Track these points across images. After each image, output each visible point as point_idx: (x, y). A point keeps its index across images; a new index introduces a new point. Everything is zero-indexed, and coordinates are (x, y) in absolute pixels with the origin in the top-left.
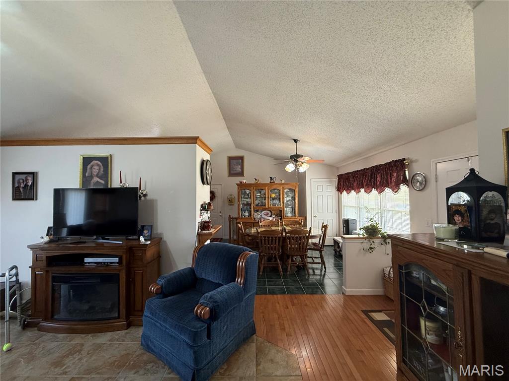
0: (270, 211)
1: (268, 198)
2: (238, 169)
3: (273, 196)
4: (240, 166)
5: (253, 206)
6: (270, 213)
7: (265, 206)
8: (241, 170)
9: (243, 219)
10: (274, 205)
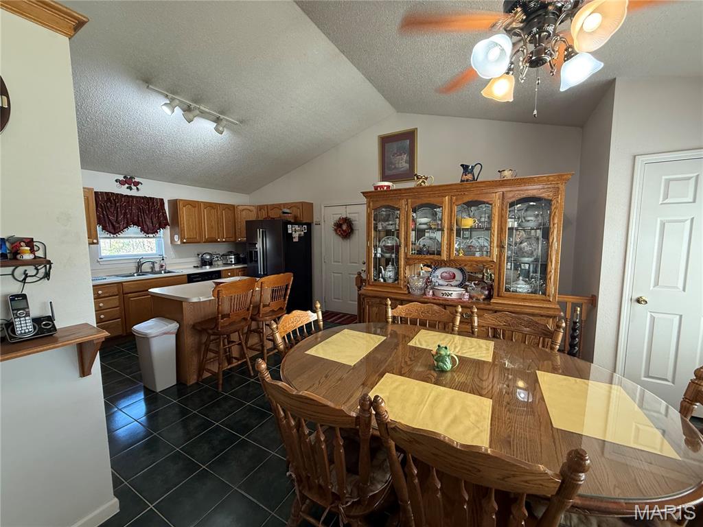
0: (461, 270)
1: (451, 230)
2: (402, 163)
3: (468, 222)
4: (405, 157)
5: (406, 254)
6: (459, 276)
7: (439, 253)
8: (407, 165)
9: (381, 286)
10: (469, 250)
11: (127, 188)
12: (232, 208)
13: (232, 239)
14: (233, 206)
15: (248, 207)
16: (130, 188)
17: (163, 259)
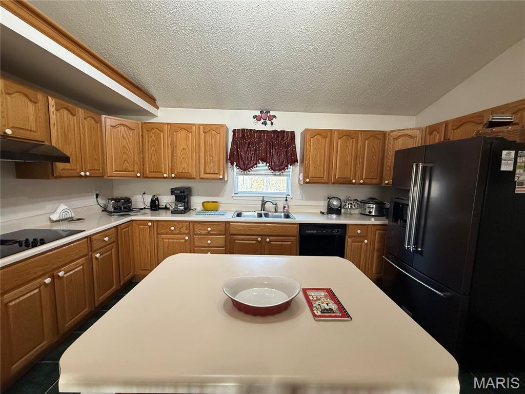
11: (262, 123)
12: (381, 136)
13: (374, 181)
14: (384, 134)
15: (409, 133)
16: (265, 123)
17: (286, 200)
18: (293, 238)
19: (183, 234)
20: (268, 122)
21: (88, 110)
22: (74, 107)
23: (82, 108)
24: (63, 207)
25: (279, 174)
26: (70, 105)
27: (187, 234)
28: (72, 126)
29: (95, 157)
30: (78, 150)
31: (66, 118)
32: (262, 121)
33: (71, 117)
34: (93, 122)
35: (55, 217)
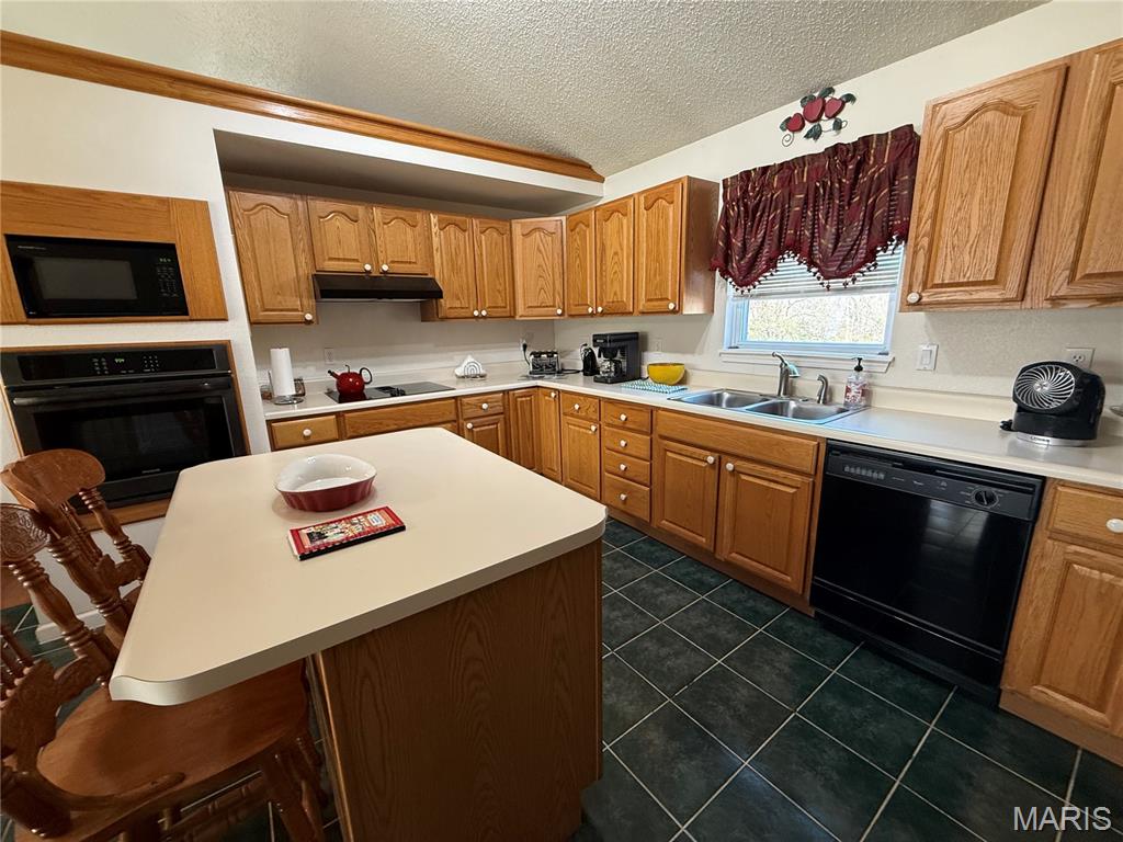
11: (808, 135)
16: (815, 133)
17: (859, 369)
18: (797, 478)
19: (591, 420)
20: (827, 124)
21: (487, 217)
22: (464, 218)
23: (477, 216)
24: (470, 359)
25: (841, 286)
26: (458, 218)
27: (595, 422)
28: (462, 248)
29: (498, 287)
30: (471, 280)
31: (453, 237)
32: (808, 126)
33: (460, 235)
34: (495, 234)
35: (459, 372)
